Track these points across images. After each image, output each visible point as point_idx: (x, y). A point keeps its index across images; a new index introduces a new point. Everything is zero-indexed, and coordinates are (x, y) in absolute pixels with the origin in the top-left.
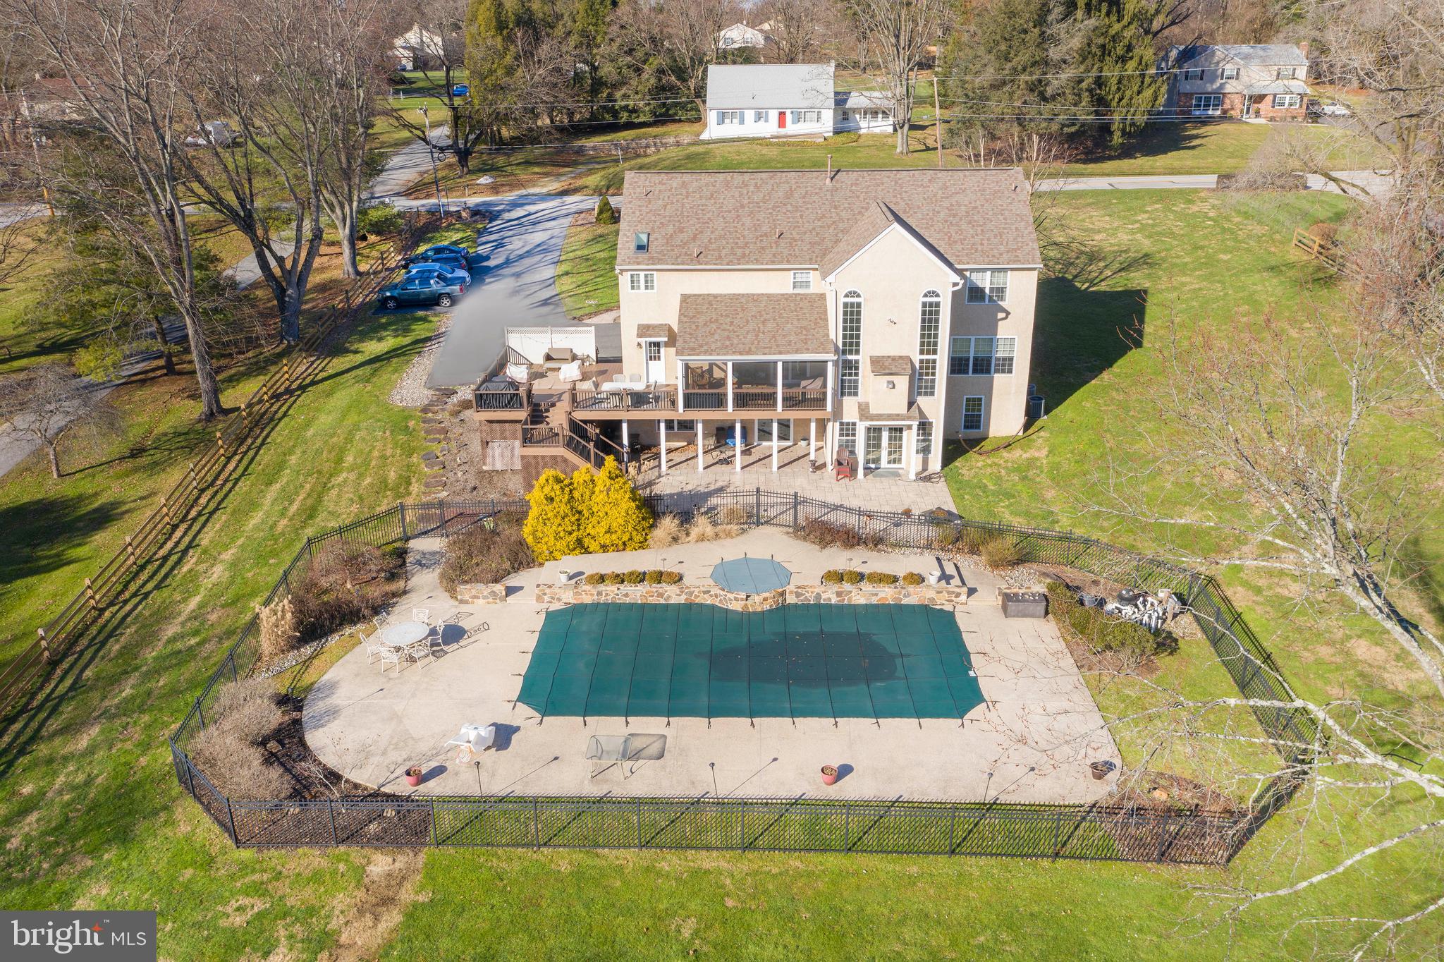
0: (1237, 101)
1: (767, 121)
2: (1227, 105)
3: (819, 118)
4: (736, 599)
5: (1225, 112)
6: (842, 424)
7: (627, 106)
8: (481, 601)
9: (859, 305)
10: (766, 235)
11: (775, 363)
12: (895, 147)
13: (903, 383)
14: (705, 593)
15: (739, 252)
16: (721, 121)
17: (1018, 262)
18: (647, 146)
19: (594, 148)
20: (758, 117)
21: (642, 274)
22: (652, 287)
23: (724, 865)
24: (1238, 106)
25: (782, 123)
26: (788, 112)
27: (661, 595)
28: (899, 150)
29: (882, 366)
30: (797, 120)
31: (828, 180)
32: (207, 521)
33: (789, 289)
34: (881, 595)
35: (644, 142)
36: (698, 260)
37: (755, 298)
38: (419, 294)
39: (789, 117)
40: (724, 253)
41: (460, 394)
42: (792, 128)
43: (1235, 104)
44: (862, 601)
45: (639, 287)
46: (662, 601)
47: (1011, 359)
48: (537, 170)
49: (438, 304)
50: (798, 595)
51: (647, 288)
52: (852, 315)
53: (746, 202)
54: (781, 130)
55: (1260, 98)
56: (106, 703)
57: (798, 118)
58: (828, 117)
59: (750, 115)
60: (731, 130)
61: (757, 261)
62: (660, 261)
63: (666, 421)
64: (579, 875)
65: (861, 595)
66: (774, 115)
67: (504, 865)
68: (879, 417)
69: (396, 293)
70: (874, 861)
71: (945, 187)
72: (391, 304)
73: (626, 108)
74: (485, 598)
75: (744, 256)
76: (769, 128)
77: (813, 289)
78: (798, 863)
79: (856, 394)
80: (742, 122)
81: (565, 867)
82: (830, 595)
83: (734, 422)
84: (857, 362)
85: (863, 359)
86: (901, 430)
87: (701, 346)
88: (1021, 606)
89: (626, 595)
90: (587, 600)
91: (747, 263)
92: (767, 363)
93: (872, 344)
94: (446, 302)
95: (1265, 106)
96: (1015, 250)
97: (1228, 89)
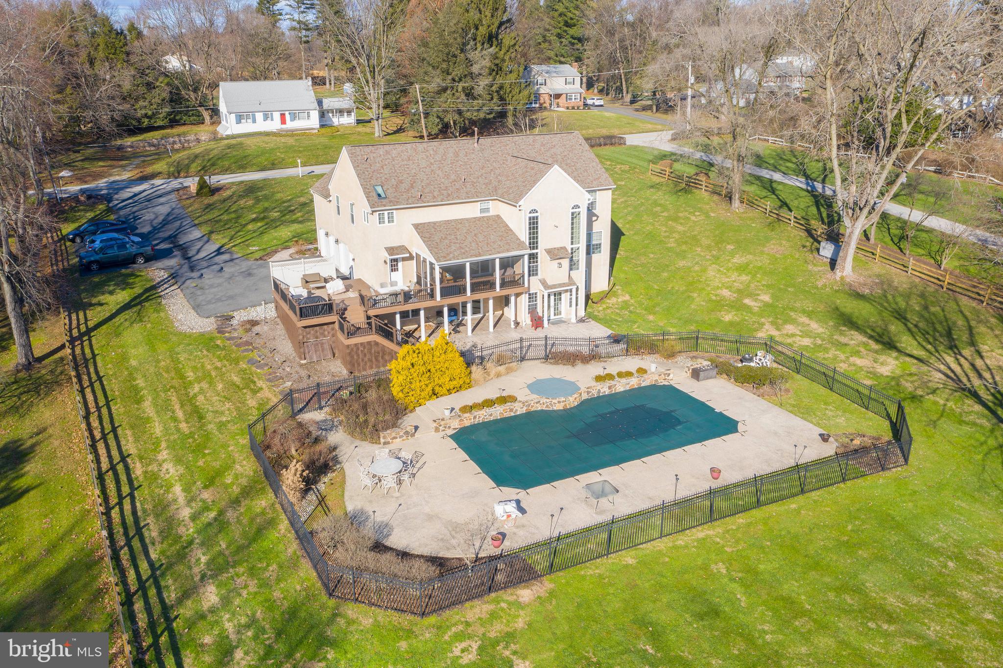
0: (547, 98)
1: (272, 120)
2: (542, 101)
3: (309, 116)
4: (559, 402)
5: (541, 104)
6: (530, 294)
7: (146, 114)
8: (398, 440)
9: (537, 217)
10: (455, 181)
11: (494, 260)
12: (373, 133)
13: (566, 263)
14: (537, 403)
15: (445, 192)
16: (239, 121)
17: (602, 185)
18: (174, 143)
19: (131, 147)
20: (266, 118)
21: (386, 213)
22: (393, 221)
23: (711, 533)
24: (548, 102)
25: (283, 121)
26: (287, 113)
27: (511, 410)
28: (377, 135)
29: (555, 254)
30: (293, 118)
31: (476, 145)
32: (116, 437)
33: (478, 215)
34: (632, 383)
35: (171, 140)
36: (421, 201)
37: (461, 221)
38: (118, 256)
39: (288, 117)
40: (436, 194)
41: (237, 318)
42: (290, 125)
43: (545, 99)
44: (622, 389)
45: (384, 222)
46: (512, 414)
47: (600, 244)
48: (101, 163)
49: (134, 263)
50: (588, 393)
51: (389, 222)
52: (533, 224)
53: (432, 161)
54: (284, 126)
55: (558, 96)
56: (196, 570)
57: (294, 117)
58: (315, 115)
59: (259, 116)
60: (246, 127)
61: (459, 198)
62: (398, 203)
63: (401, 313)
64: (642, 563)
65: (621, 386)
66: (277, 116)
67: (598, 571)
68: (554, 286)
69: (97, 257)
70: (773, 509)
71: (543, 145)
72: (95, 267)
73: (146, 116)
74: (401, 437)
75: (449, 195)
76: (274, 125)
77: (492, 213)
78: (741, 520)
79: (537, 274)
80: (254, 121)
81: (631, 561)
82: (604, 389)
83: (443, 306)
84: (537, 254)
85: (540, 251)
86: (560, 294)
87: (448, 254)
88: (706, 373)
89: (491, 415)
90: (467, 423)
91: (453, 199)
92: (487, 261)
93: (545, 242)
94: (141, 260)
95: (562, 101)
96: (598, 178)
97: (542, 91)
